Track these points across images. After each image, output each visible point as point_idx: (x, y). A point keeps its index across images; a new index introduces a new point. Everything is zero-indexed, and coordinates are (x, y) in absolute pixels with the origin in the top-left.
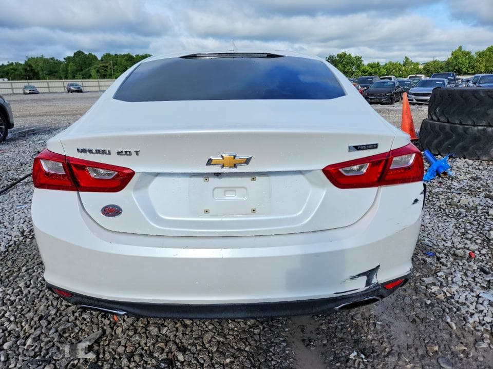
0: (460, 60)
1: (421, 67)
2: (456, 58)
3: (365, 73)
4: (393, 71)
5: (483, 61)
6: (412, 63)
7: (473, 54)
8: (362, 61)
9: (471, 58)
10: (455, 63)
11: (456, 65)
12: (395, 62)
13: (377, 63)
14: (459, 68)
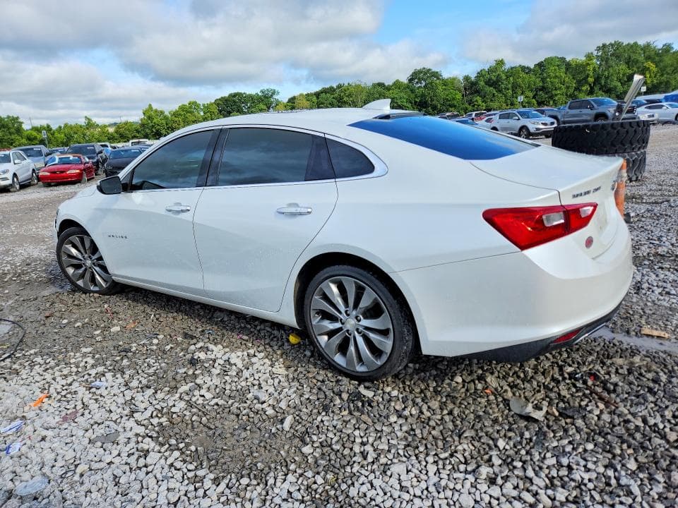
0: (155, 120)
1: (111, 130)
2: (149, 118)
3: (32, 141)
4: (76, 136)
5: (179, 121)
6: (98, 125)
7: (167, 113)
8: (22, 123)
9: (166, 118)
10: (151, 124)
11: (153, 126)
12: (73, 124)
13: (46, 126)
14: (157, 131)
